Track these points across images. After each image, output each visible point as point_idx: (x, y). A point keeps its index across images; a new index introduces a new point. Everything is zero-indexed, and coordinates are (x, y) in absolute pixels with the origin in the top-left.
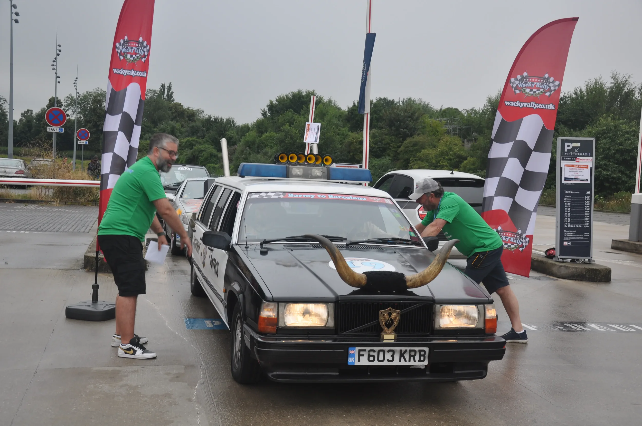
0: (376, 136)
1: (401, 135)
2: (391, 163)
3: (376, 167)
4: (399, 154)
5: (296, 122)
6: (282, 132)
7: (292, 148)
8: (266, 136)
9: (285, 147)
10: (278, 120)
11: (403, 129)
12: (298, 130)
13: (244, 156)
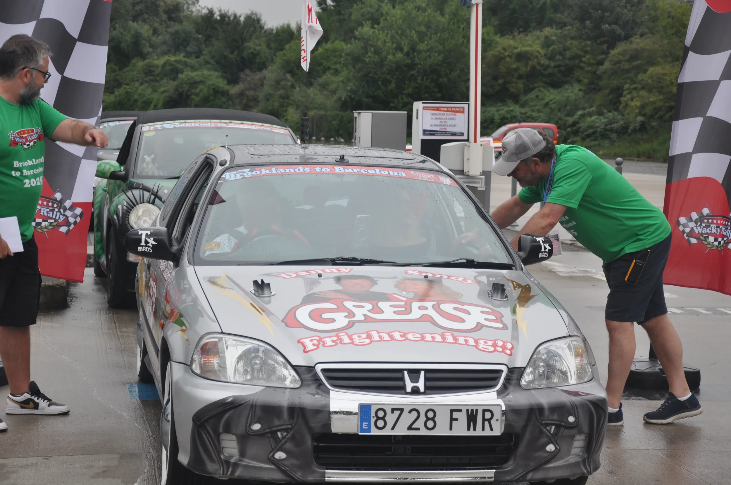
0: (553, 43)
1: (605, 39)
2: (583, 97)
3: (553, 106)
4: (599, 78)
5: (386, 20)
6: (357, 41)
7: (378, 72)
8: (326, 50)
9: (365, 70)
10: (350, 14)
11: (610, 25)
12: (389, 36)
13: (281, 92)
